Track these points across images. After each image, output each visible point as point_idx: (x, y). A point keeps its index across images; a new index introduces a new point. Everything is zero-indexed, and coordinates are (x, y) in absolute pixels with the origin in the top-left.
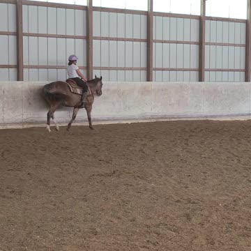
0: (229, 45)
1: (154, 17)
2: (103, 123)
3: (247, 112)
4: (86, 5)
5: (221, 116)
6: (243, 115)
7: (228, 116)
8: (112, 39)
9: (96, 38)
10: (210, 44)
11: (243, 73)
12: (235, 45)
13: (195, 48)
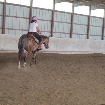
0: (64, 22)
1: (33, 9)
2: (8, 52)
3: (70, 51)
4: (3, 2)
5: (59, 52)
6: (68, 52)
7: (62, 52)
8: (14, 17)
9: (7, 16)
10: (56, 22)
11: (69, 35)
12: (66, 23)
13: (50, 23)
